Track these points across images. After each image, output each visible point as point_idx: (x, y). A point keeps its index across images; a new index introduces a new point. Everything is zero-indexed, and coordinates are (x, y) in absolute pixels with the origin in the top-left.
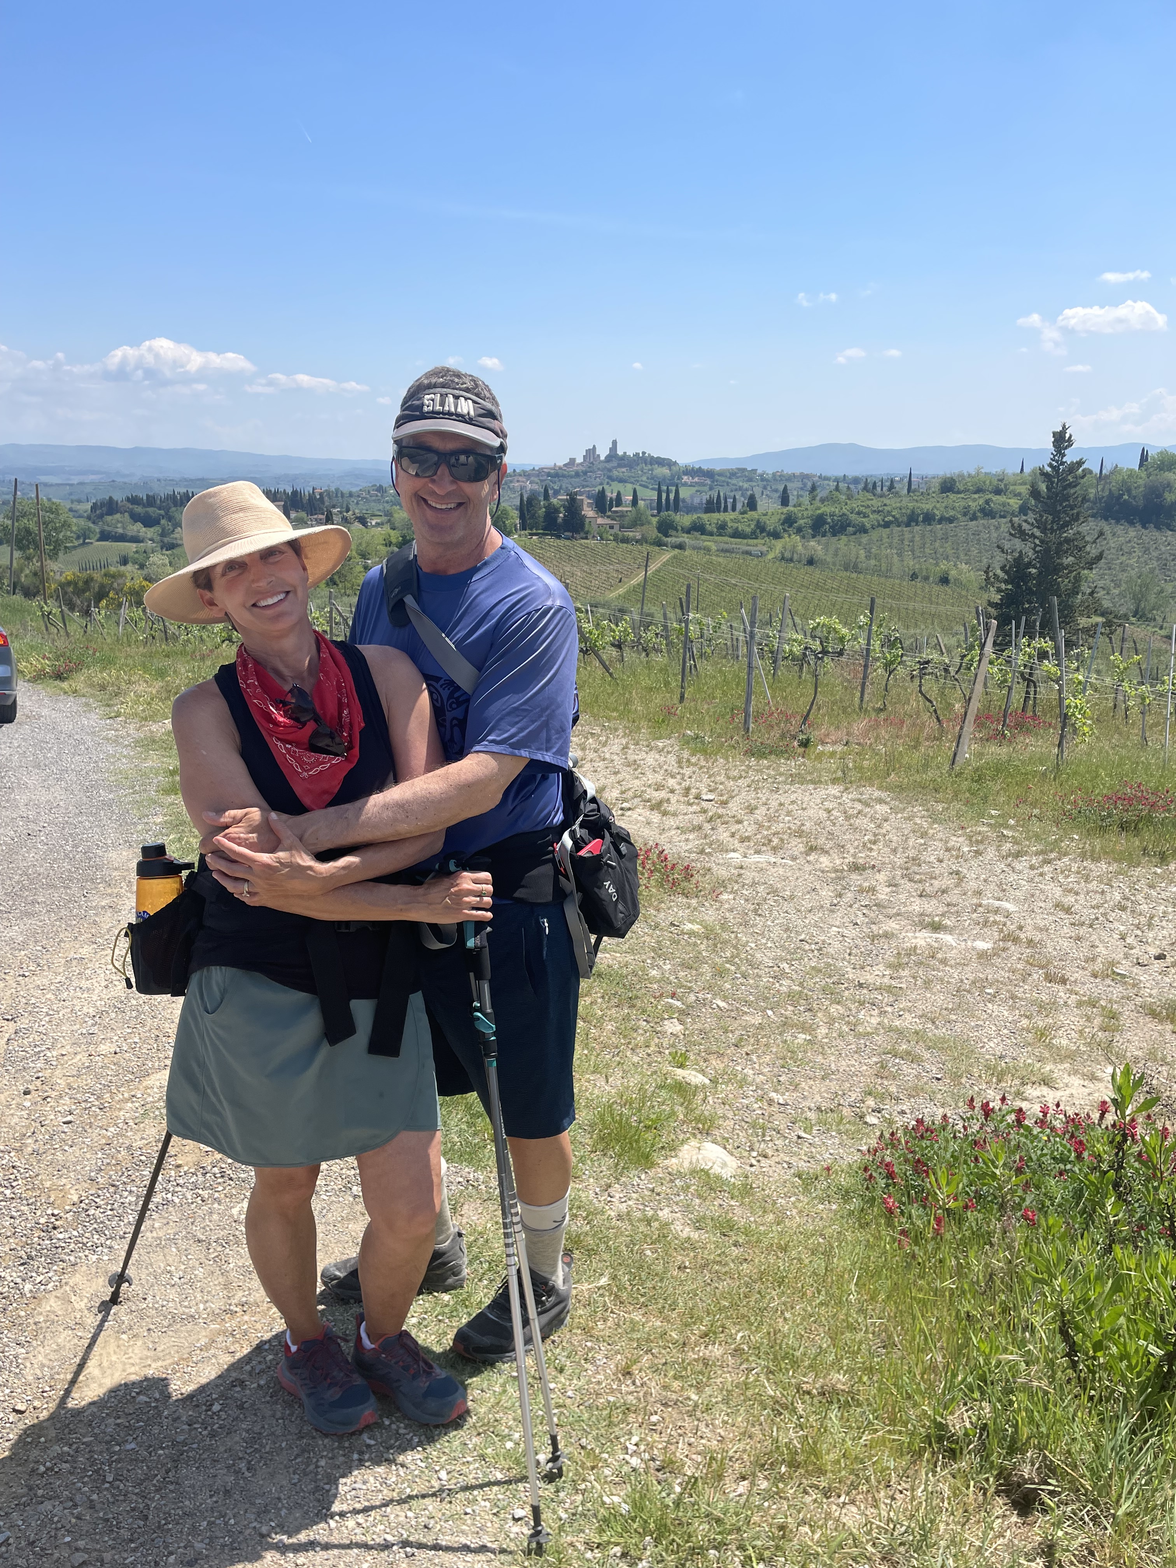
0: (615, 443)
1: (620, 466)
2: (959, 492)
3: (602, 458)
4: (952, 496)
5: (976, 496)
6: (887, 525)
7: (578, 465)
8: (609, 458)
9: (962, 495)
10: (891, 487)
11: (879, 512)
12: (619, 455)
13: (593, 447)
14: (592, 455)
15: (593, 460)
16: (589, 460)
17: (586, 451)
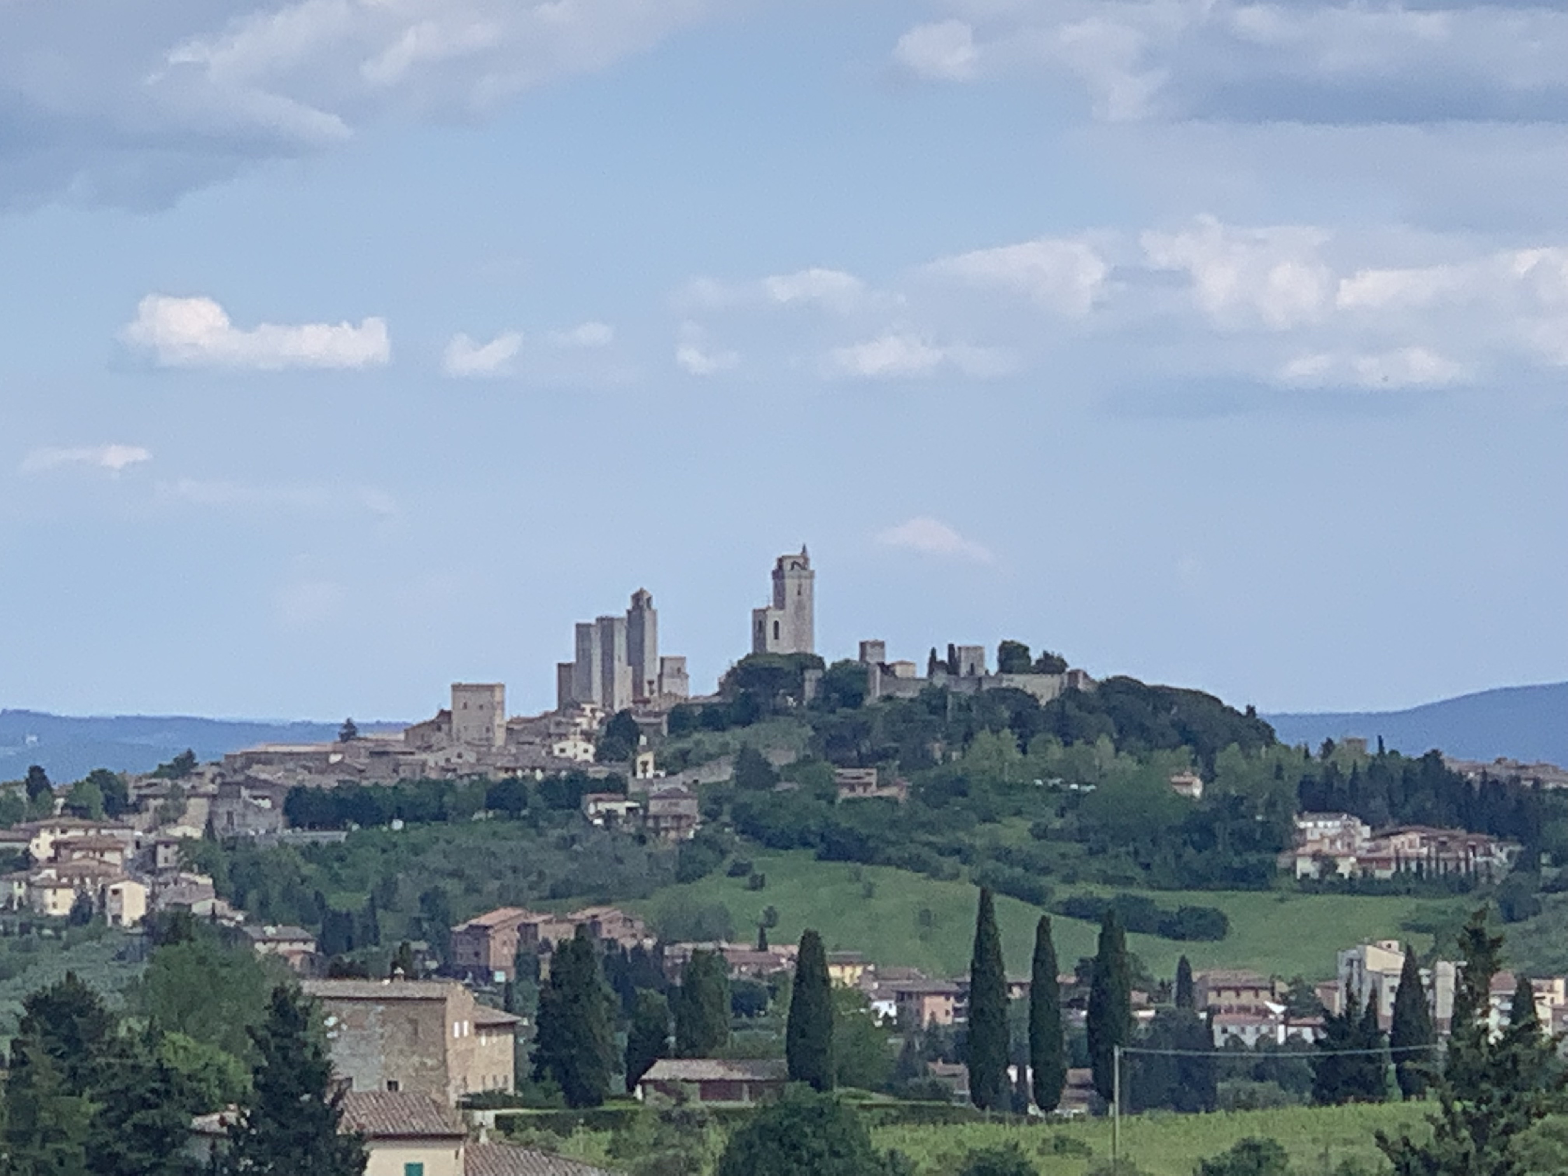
0: (794, 574)
7: (519, 730)
8: (750, 684)
12: (819, 662)
13: (640, 601)
14: (622, 670)
15: (623, 698)
16: (597, 695)
17: (582, 630)
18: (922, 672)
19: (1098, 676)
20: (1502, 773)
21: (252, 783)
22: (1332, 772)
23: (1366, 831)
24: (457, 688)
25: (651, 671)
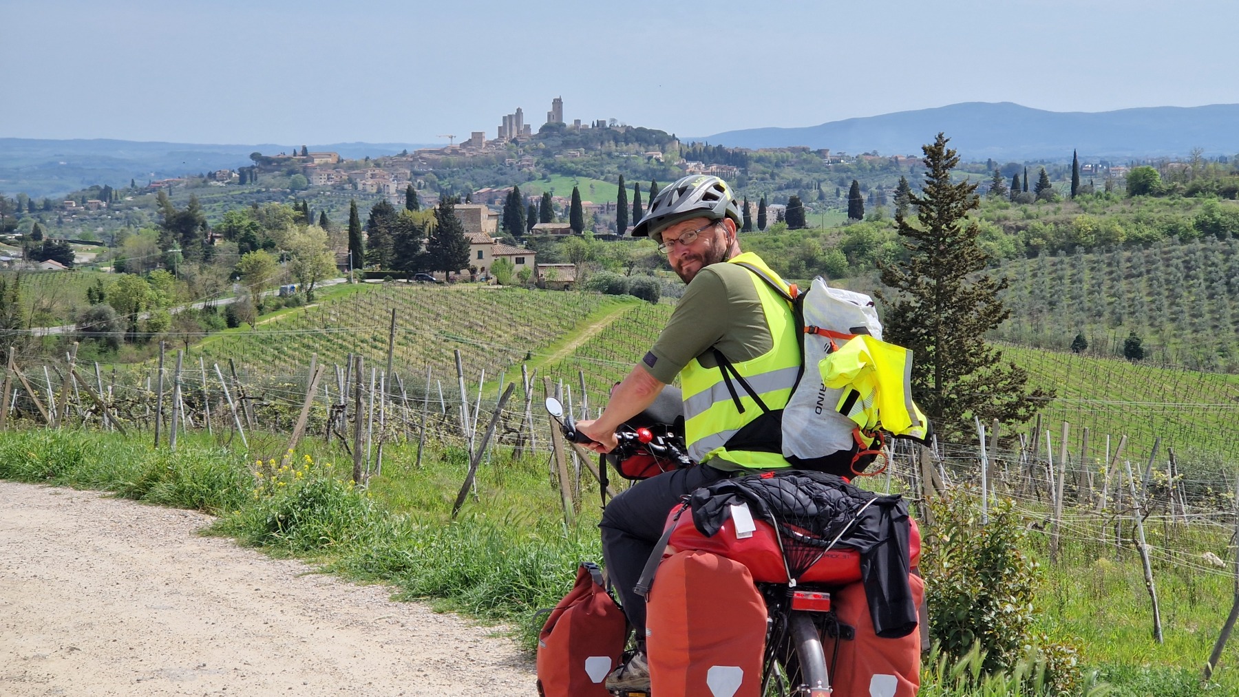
0: (558, 103)
1: (566, 144)
2: (1160, 194)
3: (535, 131)
4: (1149, 200)
5: (1190, 200)
6: (1033, 252)
7: (489, 144)
8: (547, 130)
9: (1165, 199)
10: (1042, 184)
11: (1018, 229)
12: (565, 125)
13: (519, 110)
14: (514, 127)
15: (514, 135)
16: (508, 134)
17: (504, 118)
18: (590, 127)
19: (635, 127)
20: (737, 151)
21: (421, 158)
22: (694, 150)
23: (703, 165)
24: (473, 133)
25: (522, 128)
